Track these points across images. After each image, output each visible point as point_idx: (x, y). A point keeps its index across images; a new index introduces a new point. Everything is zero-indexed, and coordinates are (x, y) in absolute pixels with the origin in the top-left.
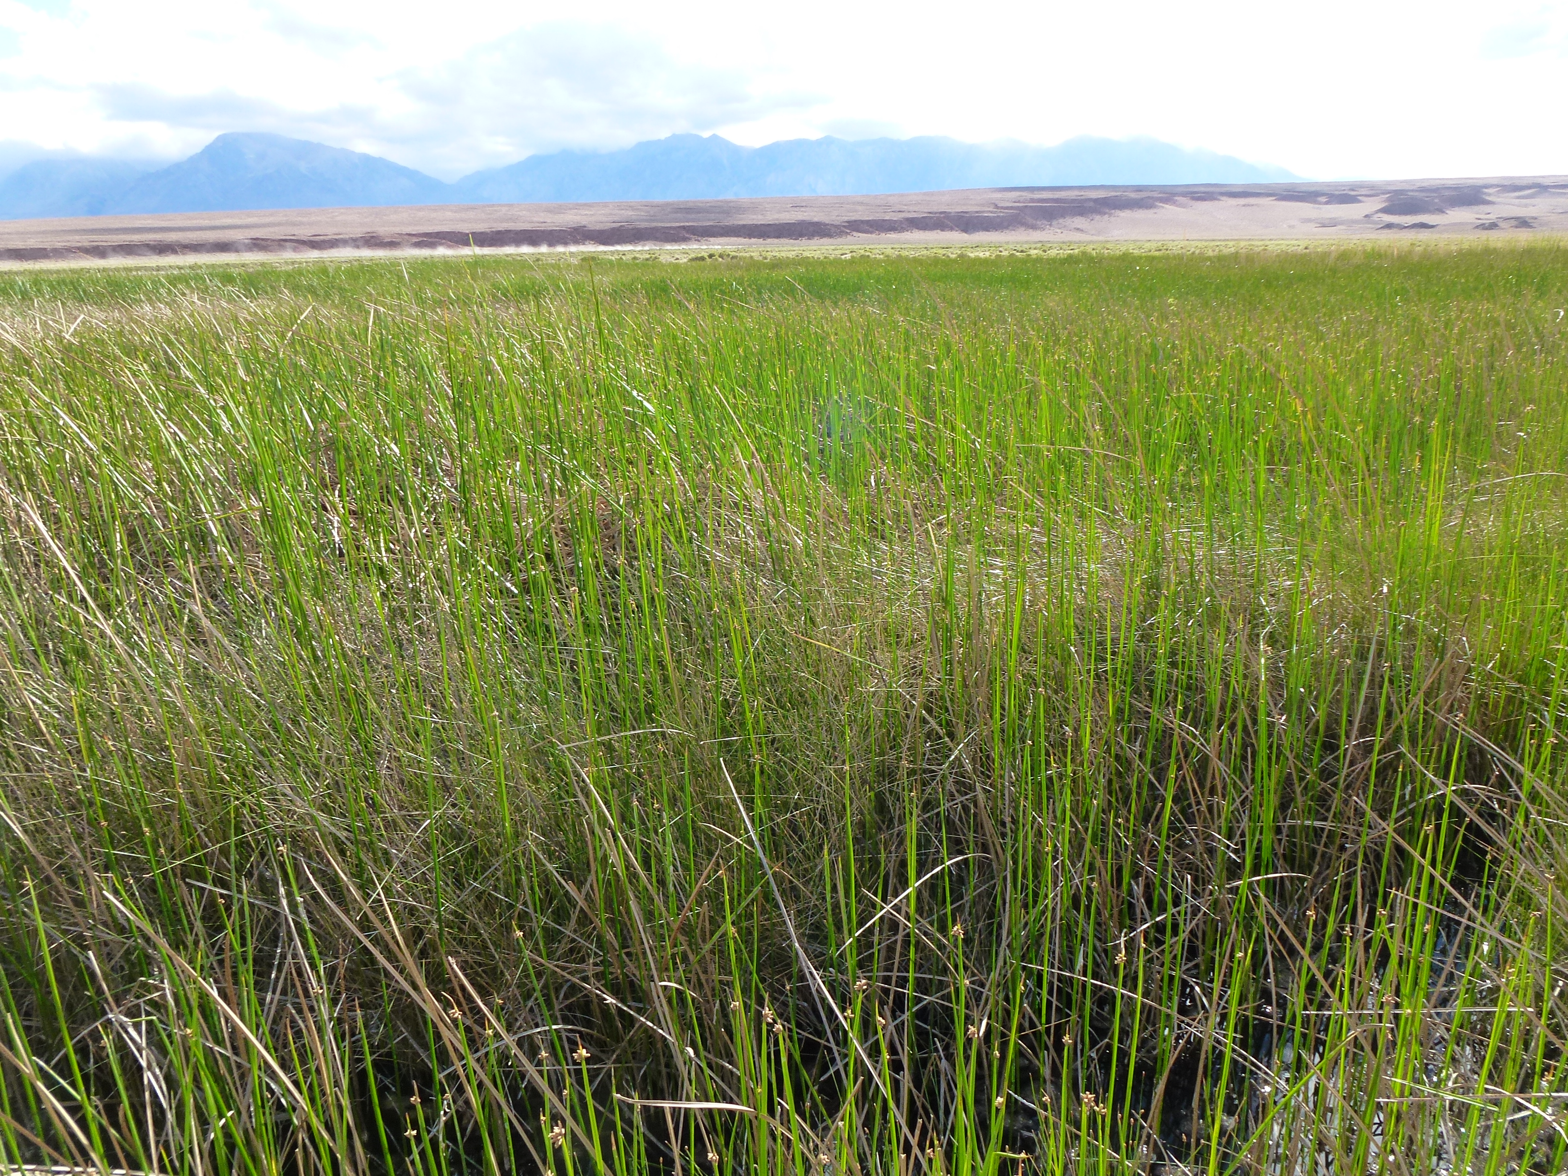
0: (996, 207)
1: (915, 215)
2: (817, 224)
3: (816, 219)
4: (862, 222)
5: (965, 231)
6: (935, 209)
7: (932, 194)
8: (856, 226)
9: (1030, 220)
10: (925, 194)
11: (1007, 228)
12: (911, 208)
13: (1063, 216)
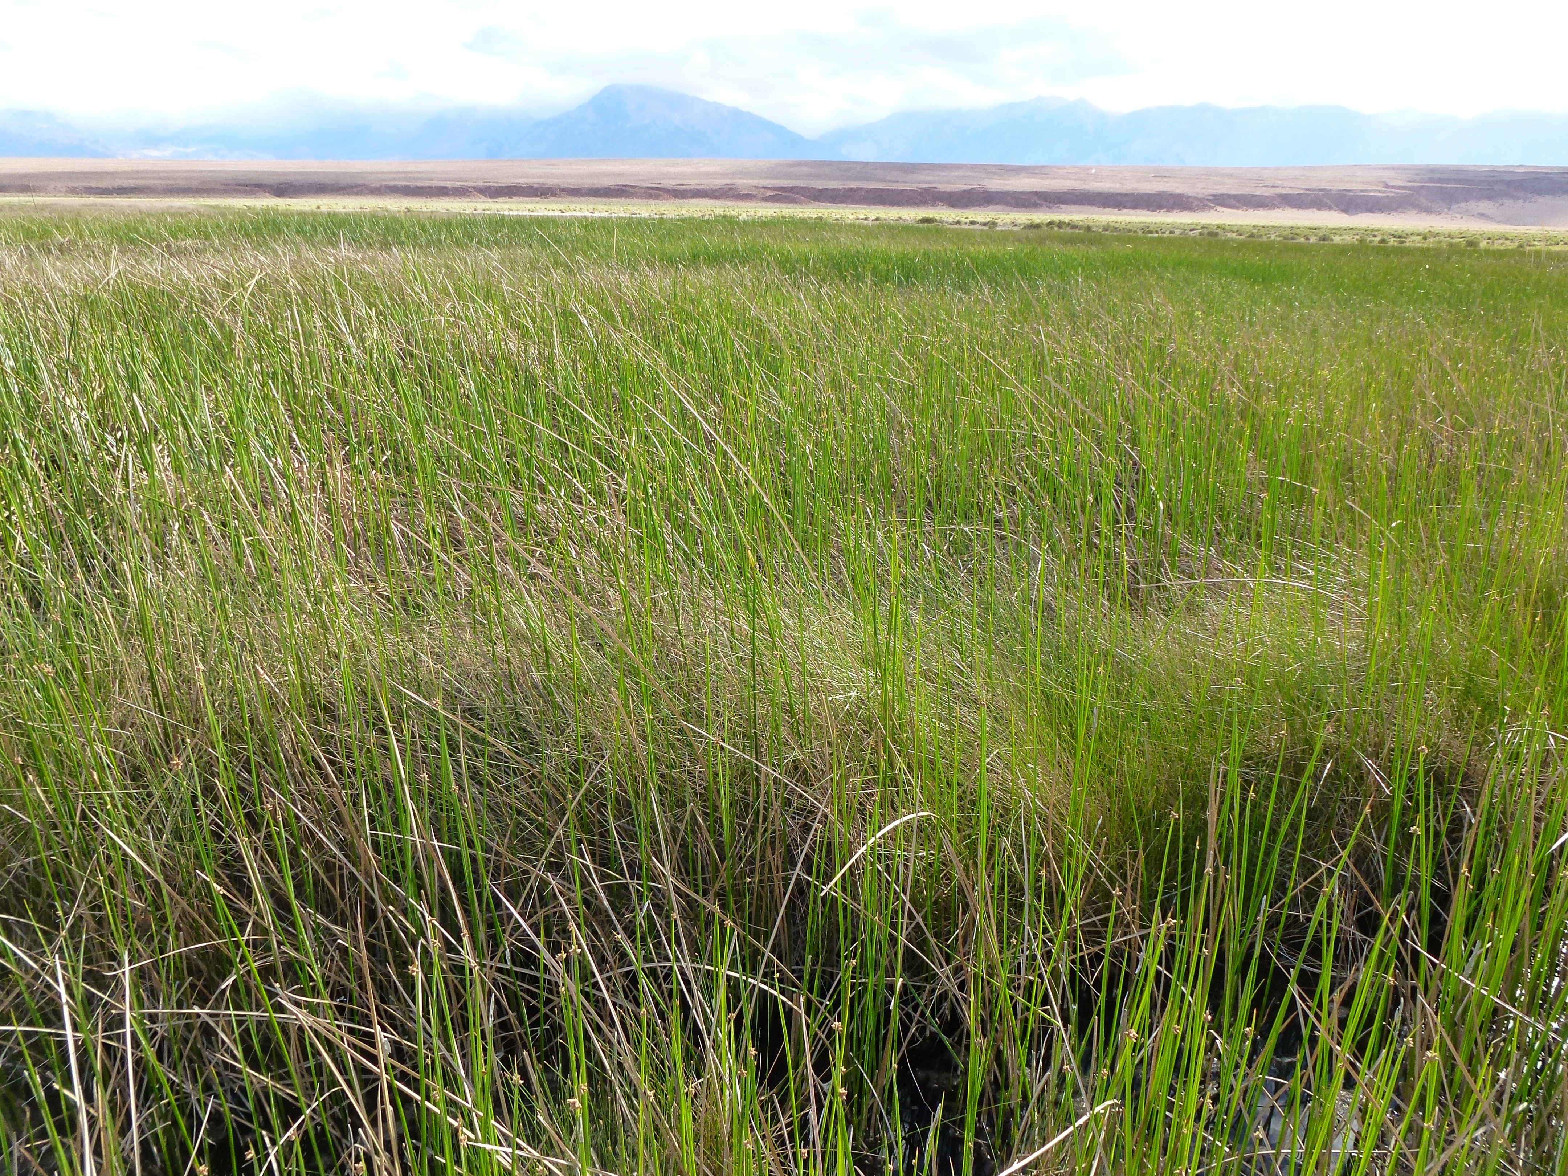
0: (1387, 186)
1: (1290, 191)
2: (1181, 196)
3: (1178, 191)
4: (1229, 196)
5: (1345, 211)
6: (1314, 185)
7: (1312, 168)
8: (1222, 201)
9: (1424, 202)
10: (1304, 168)
11: (1396, 210)
12: (1286, 184)
13: (1466, 200)
